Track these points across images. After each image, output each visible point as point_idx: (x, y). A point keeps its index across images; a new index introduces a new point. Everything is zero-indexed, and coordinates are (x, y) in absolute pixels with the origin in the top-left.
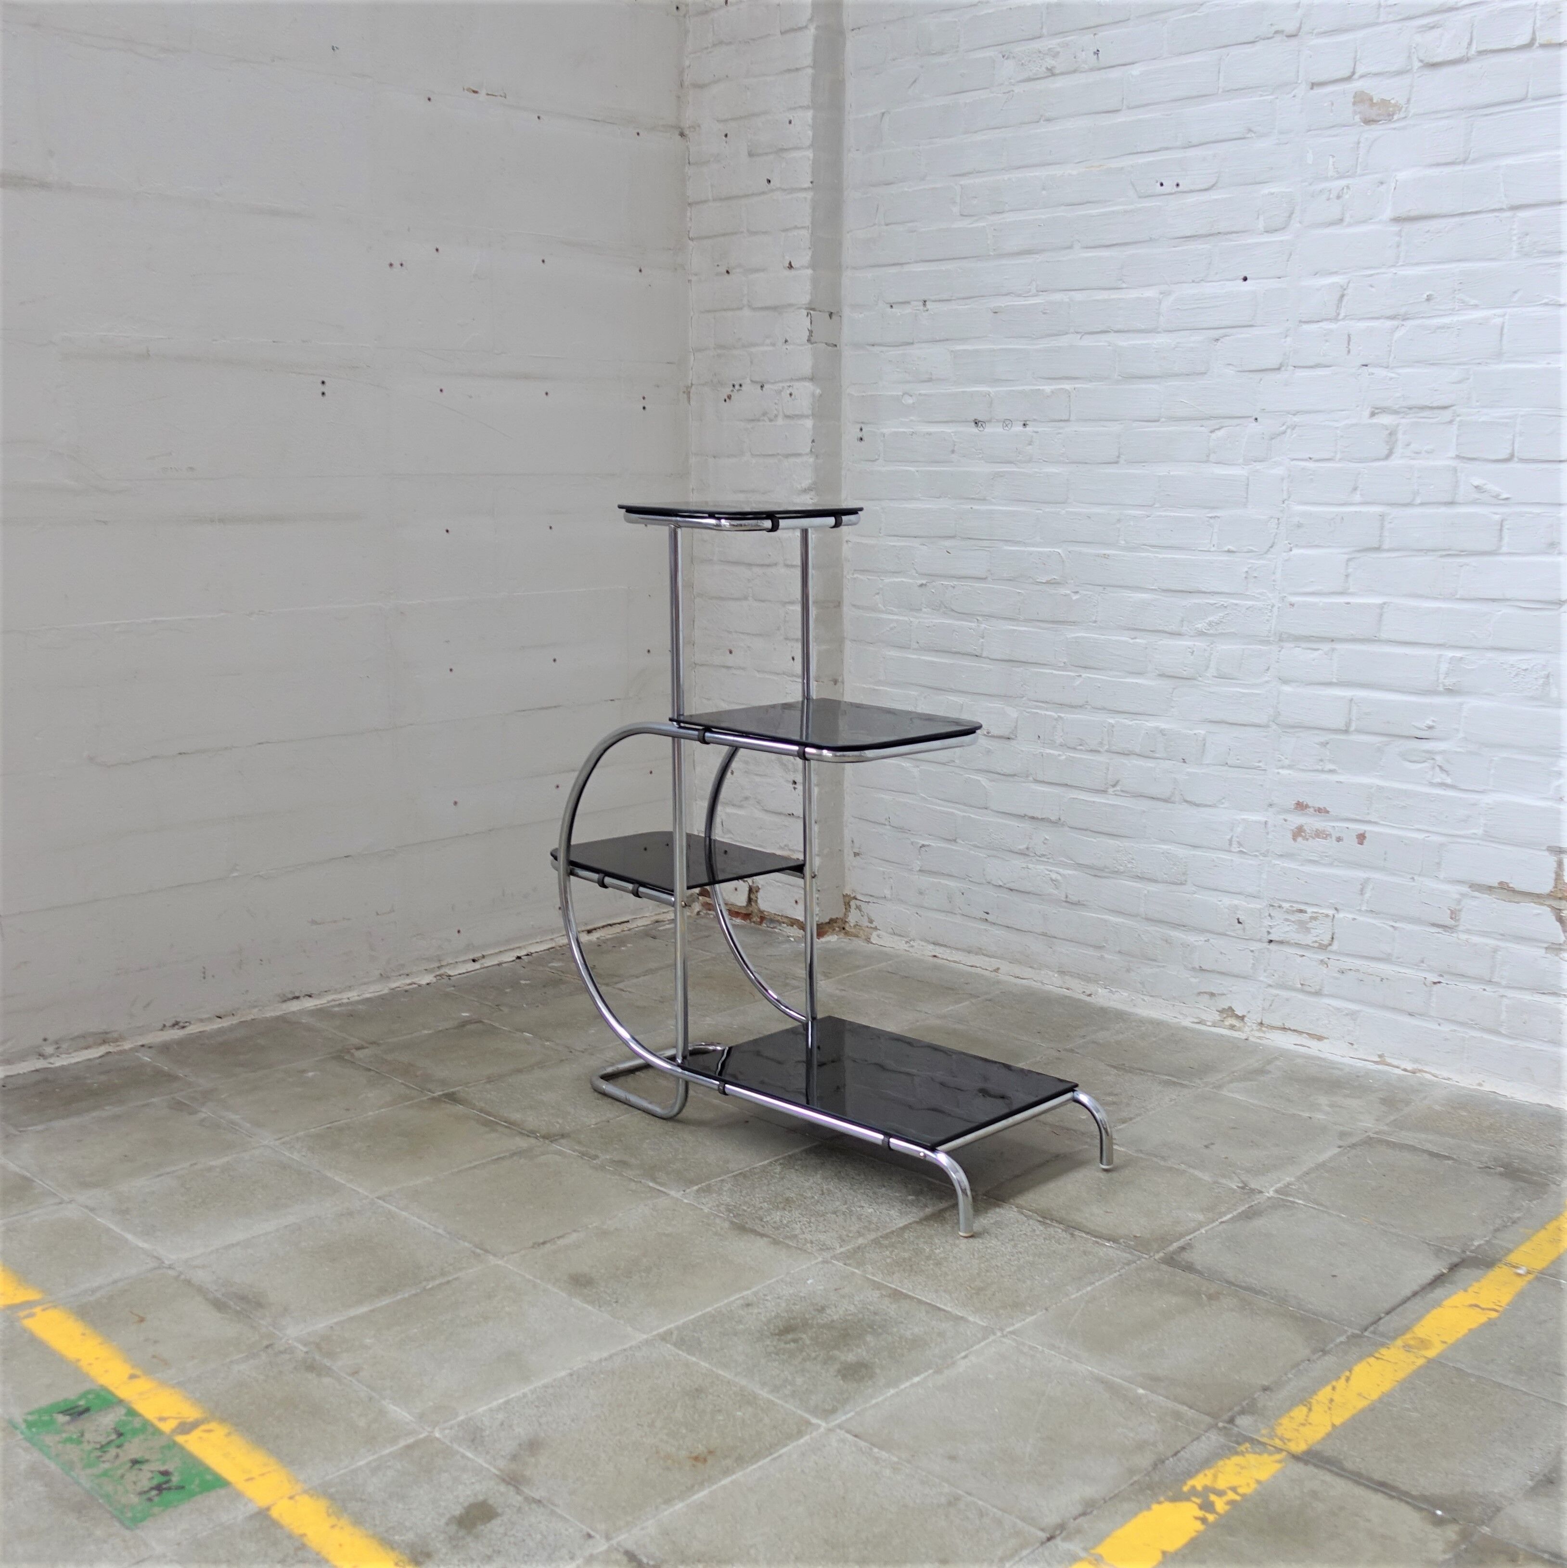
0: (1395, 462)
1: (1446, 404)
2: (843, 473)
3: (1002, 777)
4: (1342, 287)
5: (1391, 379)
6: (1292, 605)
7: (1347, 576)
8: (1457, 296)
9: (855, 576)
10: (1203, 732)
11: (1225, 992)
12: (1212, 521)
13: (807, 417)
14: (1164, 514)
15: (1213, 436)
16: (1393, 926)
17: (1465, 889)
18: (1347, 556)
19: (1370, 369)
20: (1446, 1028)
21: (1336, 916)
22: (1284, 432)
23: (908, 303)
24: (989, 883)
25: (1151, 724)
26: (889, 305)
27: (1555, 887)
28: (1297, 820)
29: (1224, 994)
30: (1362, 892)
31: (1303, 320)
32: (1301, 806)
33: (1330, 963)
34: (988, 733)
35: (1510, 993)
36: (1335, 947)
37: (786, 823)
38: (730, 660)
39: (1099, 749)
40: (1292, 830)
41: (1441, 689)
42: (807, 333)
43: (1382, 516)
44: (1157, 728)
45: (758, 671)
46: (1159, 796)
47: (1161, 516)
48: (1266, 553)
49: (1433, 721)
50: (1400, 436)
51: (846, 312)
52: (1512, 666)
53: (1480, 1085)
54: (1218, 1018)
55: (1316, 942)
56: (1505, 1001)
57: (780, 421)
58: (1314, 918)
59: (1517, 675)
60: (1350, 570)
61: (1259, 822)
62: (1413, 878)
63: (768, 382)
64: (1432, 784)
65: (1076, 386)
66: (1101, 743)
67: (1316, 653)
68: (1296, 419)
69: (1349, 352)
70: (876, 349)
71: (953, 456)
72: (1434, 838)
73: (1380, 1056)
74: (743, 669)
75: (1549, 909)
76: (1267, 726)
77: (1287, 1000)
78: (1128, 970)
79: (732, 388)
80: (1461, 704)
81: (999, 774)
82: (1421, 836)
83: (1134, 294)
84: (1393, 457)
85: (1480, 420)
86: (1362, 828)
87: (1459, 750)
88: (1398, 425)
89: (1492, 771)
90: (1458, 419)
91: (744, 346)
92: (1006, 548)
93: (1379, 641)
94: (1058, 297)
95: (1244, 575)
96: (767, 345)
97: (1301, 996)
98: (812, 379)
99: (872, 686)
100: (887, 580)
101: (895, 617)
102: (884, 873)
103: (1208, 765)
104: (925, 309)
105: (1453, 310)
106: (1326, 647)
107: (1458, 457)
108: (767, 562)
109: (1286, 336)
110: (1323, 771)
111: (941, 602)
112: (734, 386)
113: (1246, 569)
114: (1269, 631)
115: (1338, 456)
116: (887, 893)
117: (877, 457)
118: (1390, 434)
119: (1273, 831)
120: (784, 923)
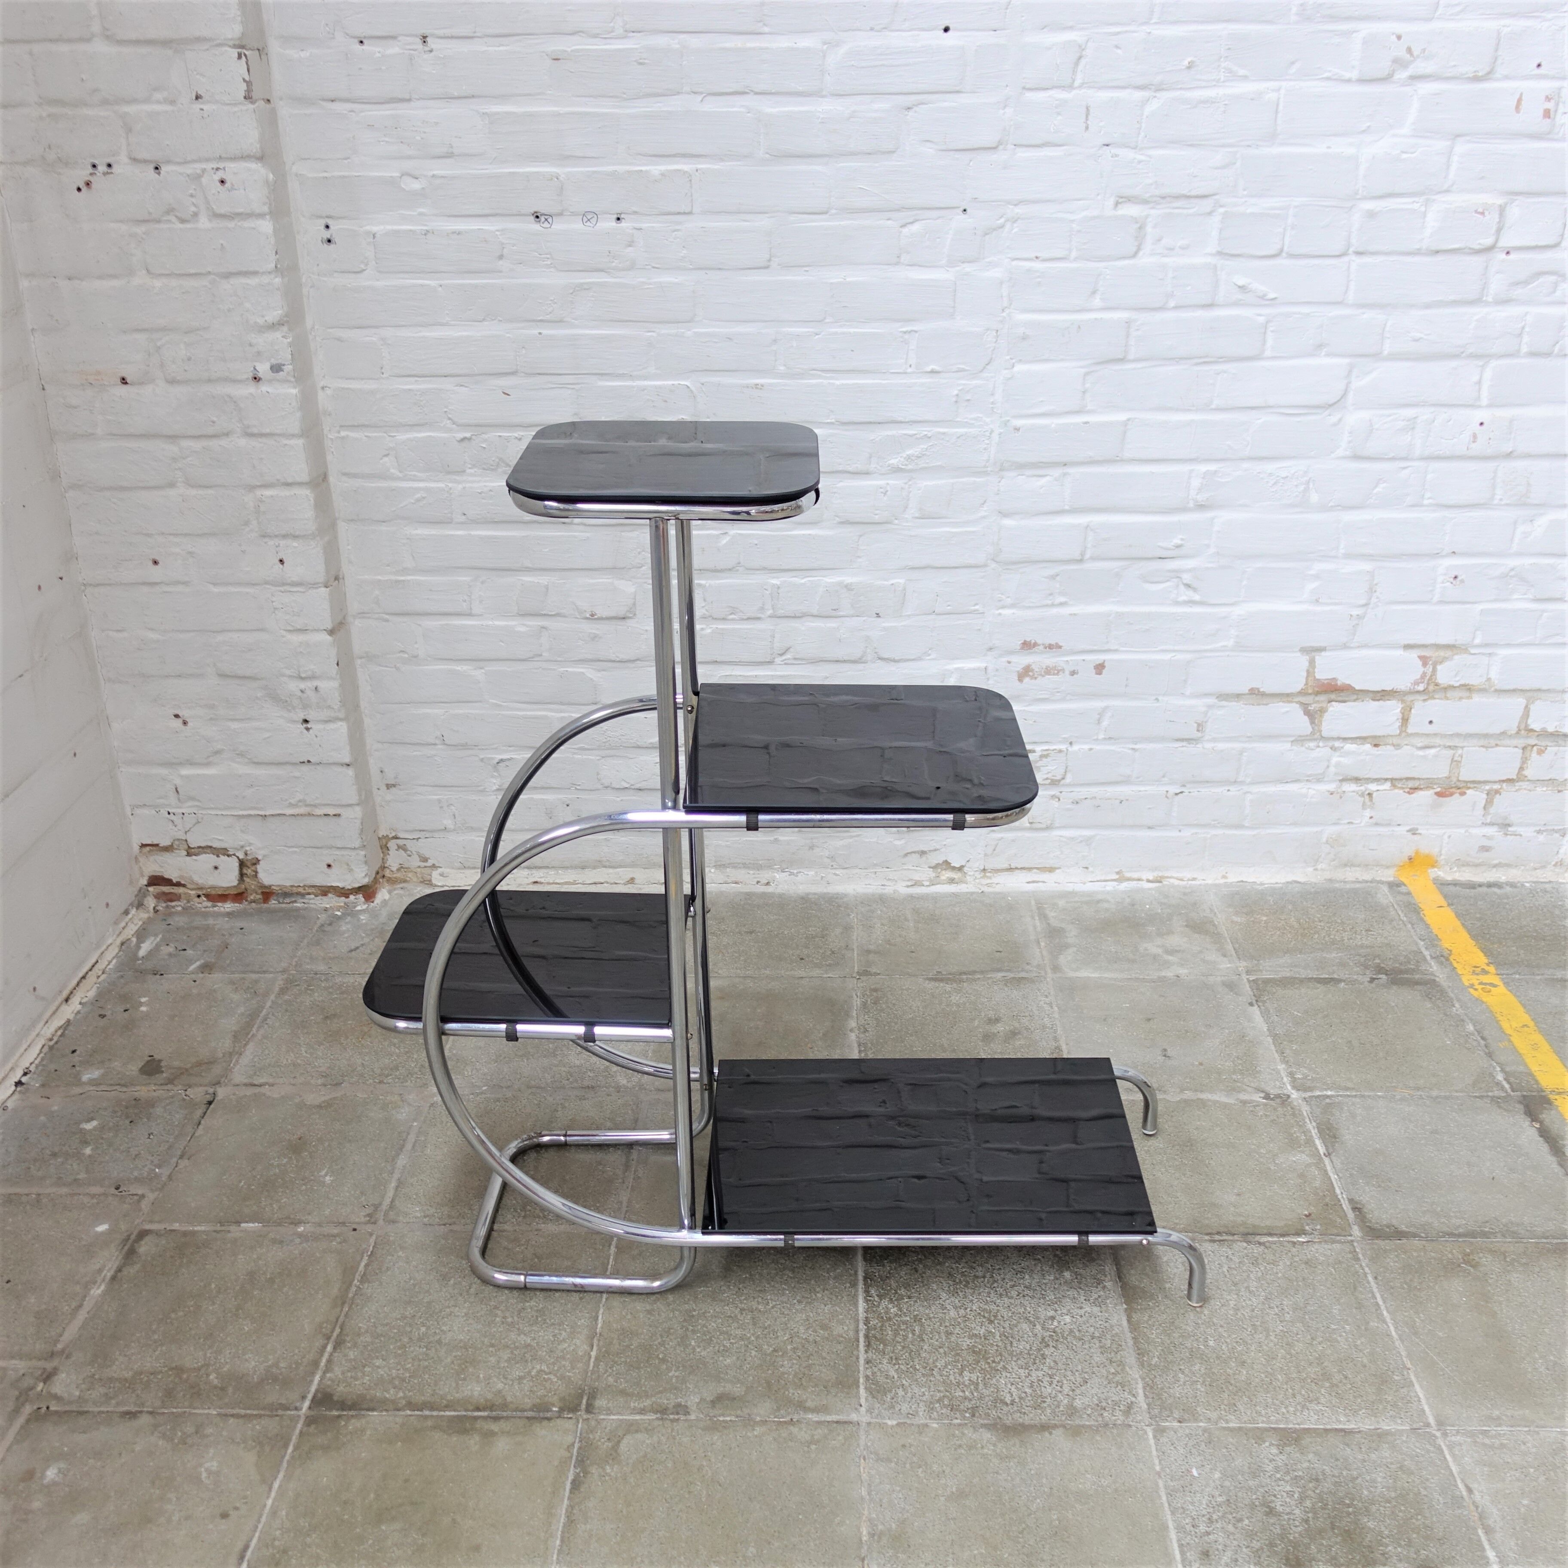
0: (1145, 260)
1: (1206, 193)
2: (305, 291)
3: (617, 664)
4: (1080, 46)
5: (1140, 162)
6: (1017, 429)
7: (1084, 392)
8: (1223, 65)
9: (343, 434)
10: (902, 581)
11: (938, 847)
12: (906, 336)
13: (261, 216)
14: (839, 330)
15: (905, 231)
16: (1133, 749)
17: (1211, 701)
18: (1083, 370)
19: (1114, 151)
20: (1187, 833)
21: (1070, 749)
22: (1002, 226)
23: (394, 38)
24: (606, 787)
25: (831, 579)
26: (356, 41)
27: (1306, 684)
28: (1022, 660)
29: (936, 850)
30: (1099, 722)
31: (1028, 86)
32: (1028, 646)
33: (1062, 796)
34: (592, 615)
35: (1255, 789)
36: (1068, 780)
37: (297, 774)
38: (156, 574)
39: (759, 615)
40: (1018, 672)
41: (1191, 505)
42: (244, 86)
43: (1128, 323)
44: (840, 584)
45: (215, 584)
46: (846, 658)
47: (836, 333)
48: (981, 371)
49: (1182, 539)
50: (1149, 229)
51: (275, 48)
52: (1270, 475)
53: (1224, 877)
54: (934, 875)
55: (1047, 779)
56: (1249, 797)
57: (204, 222)
58: (1046, 756)
59: (1275, 483)
60: (1087, 385)
61: (979, 669)
62: (1157, 699)
63: (168, 162)
64: (1177, 603)
65: (699, 166)
66: (762, 609)
67: (1043, 481)
68: (1019, 210)
69: (1087, 128)
70: (338, 107)
71: (501, 262)
72: (1180, 656)
73: (1118, 873)
74: (185, 583)
75: (1298, 706)
76: (985, 566)
77: (1013, 841)
78: (811, 848)
79: (91, 170)
80: (1213, 518)
81: (614, 661)
82: (1167, 657)
83: (783, 42)
84: (1141, 253)
85: (1249, 211)
86: (1099, 658)
87: (1210, 565)
88: (1147, 217)
89: (1245, 582)
90: (1222, 210)
91: (105, 102)
92: (601, 383)
93: (1122, 460)
94: (662, 41)
95: (954, 399)
96: (158, 102)
97: (1027, 834)
98: (260, 159)
99: (393, 578)
100: (402, 437)
101: (421, 485)
102: (439, 801)
103: (909, 616)
104: (427, 49)
105: (1218, 81)
106: (1057, 472)
107: (1219, 253)
108: (210, 430)
109: (1005, 107)
110: (1053, 605)
111: (501, 459)
112: (94, 166)
113: (956, 392)
114: (988, 461)
115: (1074, 254)
116: (448, 823)
117: (363, 266)
118: (1140, 228)
119: (995, 676)
120: (309, 894)
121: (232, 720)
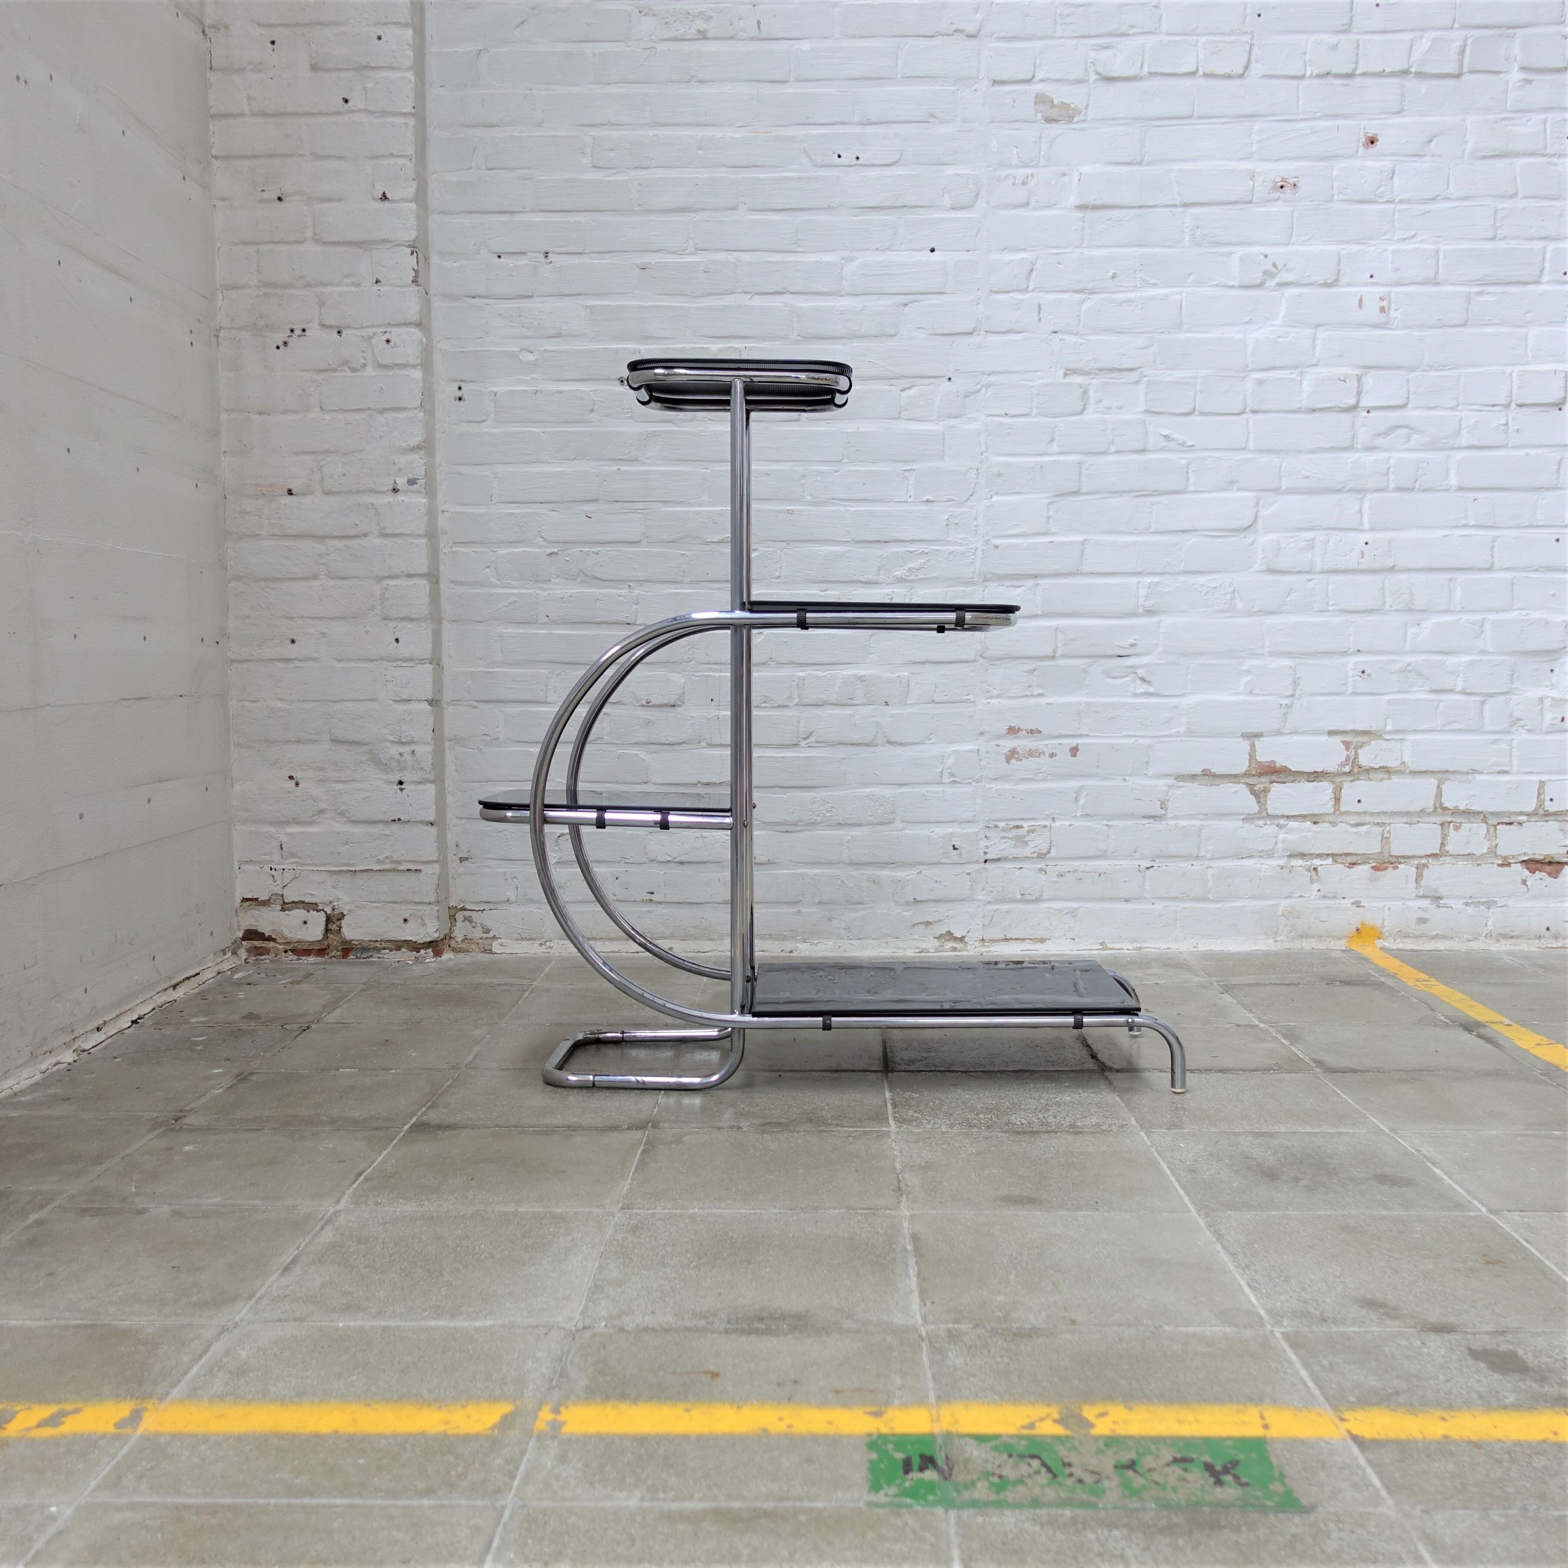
0: (1088, 416)
1: (1133, 367)
2: (438, 435)
3: (666, 747)
4: (1031, 262)
5: (1081, 344)
6: (997, 547)
7: (1048, 518)
8: (1138, 276)
9: (455, 549)
10: (906, 674)
11: (942, 918)
12: (907, 474)
13: (414, 366)
14: (854, 469)
15: (904, 394)
16: (1107, 825)
17: (1171, 781)
18: (1047, 501)
19: (1061, 336)
20: (1160, 906)
21: (1053, 825)
22: (979, 391)
23: (524, 253)
24: (652, 861)
25: (848, 672)
26: (496, 256)
27: (1250, 766)
28: (1009, 744)
29: (940, 921)
30: (1076, 800)
31: (994, 290)
32: (1013, 731)
33: (1048, 869)
34: (648, 703)
35: (1215, 864)
36: (1053, 854)
37: (388, 831)
38: (291, 651)
39: (788, 703)
40: (1005, 754)
41: (1141, 610)
42: (412, 274)
43: (1080, 464)
44: (854, 676)
45: (339, 660)
46: (860, 741)
47: (852, 471)
48: (966, 501)
49: (1135, 639)
50: (1091, 393)
51: (434, 259)
52: (1203, 585)
53: (1195, 947)
54: (938, 944)
55: (1034, 852)
56: (1211, 871)
57: (370, 372)
58: (1033, 831)
59: (1207, 593)
60: (1051, 513)
61: (972, 751)
62: (1124, 779)
63: (349, 327)
64: (1135, 695)
65: (747, 345)
66: (790, 698)
67: (1020, 590)
68: (991, 379)
69: (1040, 320)
70: (477, 301)
71: (592, 415)
72: (1141, 741)
73: (1101, 944)
74: (314, 659)
75: (1244, 786)
76: (975, 661)
77: (1007, 912)
78: (830, 919)
79: (288, 333)
80: (1159, 622)
81: (664, 744)
82: (1130, 741)
83: (812, 258)
84: (1086, 412)
85: (1167, 379)
86: (1074, 742)
87: (1160, 661)
88: (1089, 385)
89: (1189, 677)
90: (1146, 379)
91: (308, 285)
92: (664, 509)
93: (1082, 574)
94: (722, 256)
95: (946, 523)
96: (347, 285)
97: (1020, 906)
98: (417, 325)
99: (483, 669)
100: (502, 551)
101: (515, 591)
102: (505, 874)
103: (912, 704)
104: (547, 261)
105: (1136, 287)
106: (1030, 583)
107: (1147, 411)
108: (353, 532)
109: (977, 304)
110: (1032, 696)
111: (580, 570)
112: (292, 331)
113: (946, 517)
114: (974, 573)
115: (1034, 412)
116: (511, 895)
117: (484, 418)
118: (1084, 392)
119: (986, 757)
120: (385, 949)
121: (338, 782)
